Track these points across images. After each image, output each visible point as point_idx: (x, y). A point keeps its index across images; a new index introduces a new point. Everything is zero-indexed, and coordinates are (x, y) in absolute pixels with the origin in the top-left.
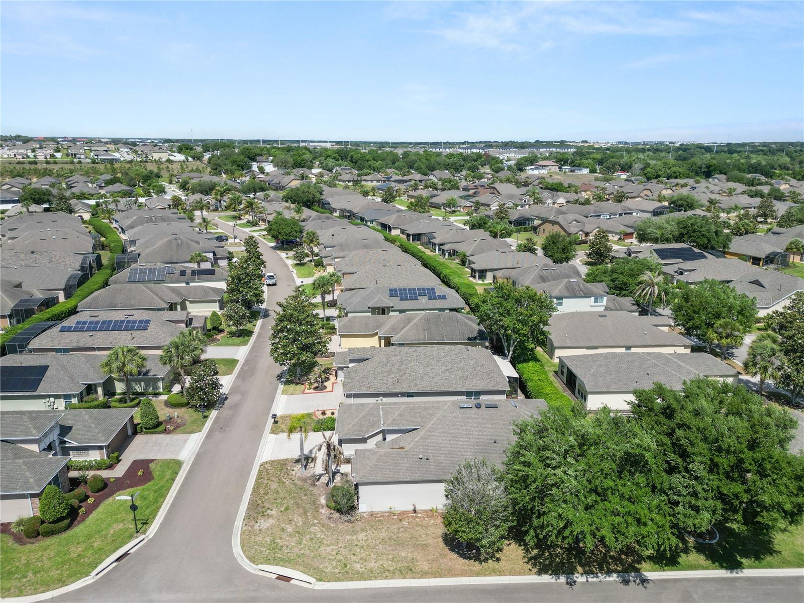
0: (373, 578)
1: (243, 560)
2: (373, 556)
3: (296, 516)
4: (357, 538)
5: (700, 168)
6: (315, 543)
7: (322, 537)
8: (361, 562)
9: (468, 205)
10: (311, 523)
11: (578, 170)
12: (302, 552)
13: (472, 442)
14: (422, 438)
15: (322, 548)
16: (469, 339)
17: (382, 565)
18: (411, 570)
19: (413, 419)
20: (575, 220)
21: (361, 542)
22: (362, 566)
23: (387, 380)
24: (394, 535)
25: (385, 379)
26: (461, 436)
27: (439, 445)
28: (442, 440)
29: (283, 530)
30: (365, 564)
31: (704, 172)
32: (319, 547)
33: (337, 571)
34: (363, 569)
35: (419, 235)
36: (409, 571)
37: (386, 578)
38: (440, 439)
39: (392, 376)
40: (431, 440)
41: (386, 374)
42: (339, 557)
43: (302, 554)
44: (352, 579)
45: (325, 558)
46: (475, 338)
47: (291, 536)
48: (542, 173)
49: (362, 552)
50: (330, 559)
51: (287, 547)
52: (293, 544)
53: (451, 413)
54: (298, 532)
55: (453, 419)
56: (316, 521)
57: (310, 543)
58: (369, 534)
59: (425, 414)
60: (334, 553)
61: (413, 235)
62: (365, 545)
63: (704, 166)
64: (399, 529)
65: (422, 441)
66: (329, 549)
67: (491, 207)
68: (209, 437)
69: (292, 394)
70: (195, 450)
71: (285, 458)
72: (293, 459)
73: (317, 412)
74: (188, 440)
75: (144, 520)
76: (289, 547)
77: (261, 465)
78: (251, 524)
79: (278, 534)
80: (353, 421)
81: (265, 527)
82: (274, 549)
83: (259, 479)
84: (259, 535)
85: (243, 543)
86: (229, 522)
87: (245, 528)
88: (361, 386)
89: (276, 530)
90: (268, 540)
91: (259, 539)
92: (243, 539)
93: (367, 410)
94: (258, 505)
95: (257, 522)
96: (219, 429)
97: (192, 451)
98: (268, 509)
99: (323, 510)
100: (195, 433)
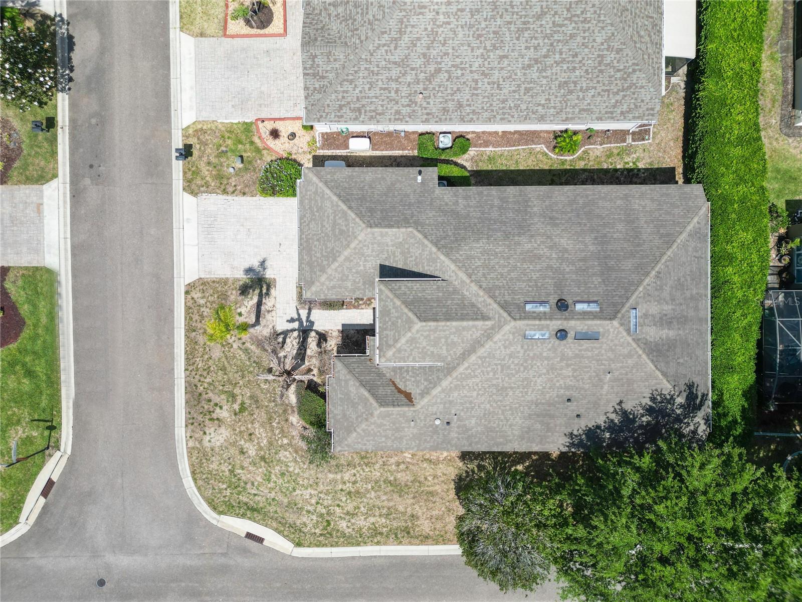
0: (362, 544)
1: (200, 503)
2: (362, 509)
3: (257, 425)
4: (342, 478)
6: (288, 482)
7: (296, 471)
8: (347, 517)
10: (279, 442)
12: (273, 495)
13: (529, 398)
14: (443, 391)
15: (298, 492)
17: (373, 524)
18: (408, 533)
19: (432, 349)
21: (348, 485)
22: (349, 524)
23: (397, 91)
24: (391, 475)
25: (394, 85)
26: (512, 388)
27: (471, 402)
28: (478, 394)
29: (242, 452)
30: (353, 521)
32: (294, 490)
33: (318, 531)
34: (350, 530)
36: (406, 534)
37: (378, 543)
38: (475, 394)
39: (409, 78)
40: (459, 394)
41: (394, 73)
42: (320, 508)
43: (273, 499)
44: (337, 545)
45: (302, 509)
47: (254, 464)
49: (348, 502)
50: (308, 512)
51: (253, 484)
52: (259, 479)
53: (505, 347)
54: (263, 458)
55: (507, 358)
56: (285, 441)
57: (281, 481)
58: (358, 472)
59: (456, 339)
60: (313, 501)
62: (353, 490)
64: (398, 466)
65: (443, 396)
66: (307, 493)
68: (77, 195)
69: (202, 35)
70: (65, 238)
71: (224, 277)
72: (236, 280)
73: (260, 125)
74: (42, 204)
75: (48, 421)
76: (256, 484)
77: (187, 293)
78: (197, 436)
79: (239, 458)
80: (329, 265)
81: (218, 444)
82: (236, 485)
83: (190, 329)
84: (214, 459)
85: (193, 473)
86: (167, 427)
87: (191, 444)
88: (341, 107)
89: (233, 451)
90: (226, 470)
91: (214, 466)
92: (192, 465)
93: (352, 246)
94: (200, 394)
95: (205, 433)
96: (87, 166)
97: (62, 241)
98: (216, 405)
99: (294, 419)
100: (48, 181)
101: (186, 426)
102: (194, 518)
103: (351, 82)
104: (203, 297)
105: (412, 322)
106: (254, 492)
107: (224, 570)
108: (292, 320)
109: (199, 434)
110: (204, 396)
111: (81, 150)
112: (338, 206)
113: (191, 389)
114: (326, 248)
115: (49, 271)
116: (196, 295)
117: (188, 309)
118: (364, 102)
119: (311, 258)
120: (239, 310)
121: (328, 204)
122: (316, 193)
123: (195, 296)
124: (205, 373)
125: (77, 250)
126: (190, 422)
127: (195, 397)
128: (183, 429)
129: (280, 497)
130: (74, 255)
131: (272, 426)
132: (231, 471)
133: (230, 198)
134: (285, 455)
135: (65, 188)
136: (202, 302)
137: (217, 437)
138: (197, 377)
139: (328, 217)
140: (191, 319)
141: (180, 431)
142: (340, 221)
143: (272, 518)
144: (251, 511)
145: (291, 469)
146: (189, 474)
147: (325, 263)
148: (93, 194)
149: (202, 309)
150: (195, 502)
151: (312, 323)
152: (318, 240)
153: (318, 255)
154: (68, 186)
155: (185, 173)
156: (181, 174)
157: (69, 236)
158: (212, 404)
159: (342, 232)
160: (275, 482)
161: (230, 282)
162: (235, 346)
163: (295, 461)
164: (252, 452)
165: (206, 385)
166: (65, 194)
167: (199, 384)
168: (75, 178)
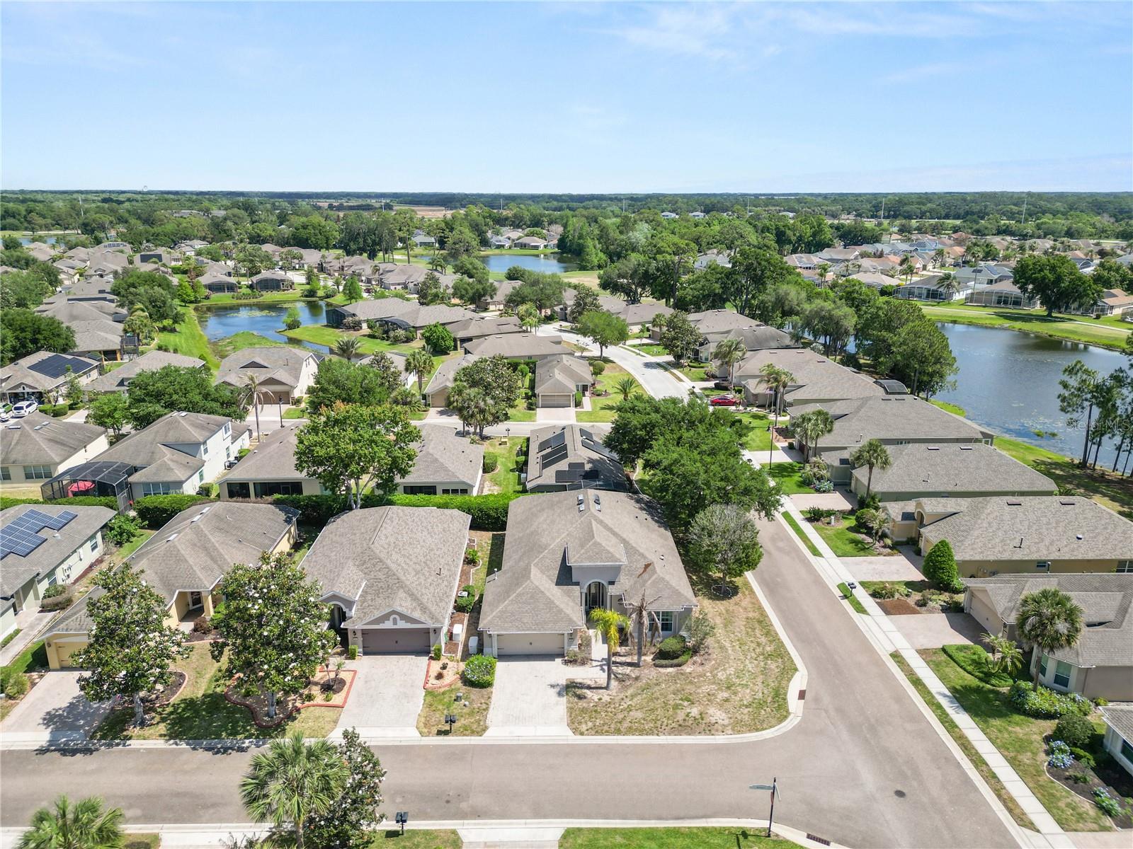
1: (785, 726)
3: (700, 691)
6: (744, 674)
10: (710, 678)
12: (759, 683)
16: (286, 521)
29: (727, 700)
32: (750, 671)
33: (780, 660)
45: (764, 668)
46: (289, 518)
47: (735, 694)
50: (766, 665)
51: (754, 695)
52: (748, 691)
54: (729, 688)
56: (709, 674)
57: (744, 678)
60: (755, 662)
68: (477, 814)
69: (335, 722)
70: (526, 824)
71: (566, 710)
72: (569, 702)
73: (429, 685)
74: (485, 843)
75: (738, 838)
76: (753, 693)
77: (582, 734)
81: (724, 715)
82: (761, 704)
83: (619, 732)
85: (757, 730)
86: (718, 748)
88: (437, 605)
90: (747, 710)
91: (746, 717)
92: (750, 731)
94: (680, 725)
95: (716, 723)
96: (447, 805)
97: (529, 826)
98: (688, 716)
99: (688, 668)
100: (459, 838)
101: (713, 735)
102: (801, 730)
103: (422, 594)
104: (586, 723)
105: (596, 542)
106: (761, 694)
108: (602, 670)
110: (681, 722)
111: (429, 810)
112: (512, 600)
113: (673, 731)
114: (543, 609)
115: (564, 837)
116: (584, 728)
117: (597, 734)
119: (551, 621)
120: (596, 700)
121: (510, 608)
122: (500, 618)
124: (659, 722)
125: (539, 812)
126: (709, 732)
127: (683, 728)
128: (717, 737)
129: (759, 680)
130: (545, 817)
131: (699, 682)
132: (747, 707)
133: (492, 706)
135: (468, 824)
136: (590, 724)
137: (716, 715)
138: (663, 728)
139: (519, 608)
140: (607, 732)
141: (720, 739)
142: (524, 598)
144: (778, 695)
145: (732, 672)
146: (759, 733)
147: (555, 609)
148: (478, 800)
149: (598, 724)
150: (784, 730)
151: (603, 659)
152: (537, 616)
153: (548, 615)
154: (466, 821)
155: (465, 735)
156: (465, 738)
157: (523, 821)
158: (687, 718)
159: (532, 597)
160: (747, 682)
161: (570, 705)
162: (631, 703)
163: (725, 669)
164: (725, 695)
165: (670, 722)
166: (475, 824)
167: (670, 727)
168: (463, 815)
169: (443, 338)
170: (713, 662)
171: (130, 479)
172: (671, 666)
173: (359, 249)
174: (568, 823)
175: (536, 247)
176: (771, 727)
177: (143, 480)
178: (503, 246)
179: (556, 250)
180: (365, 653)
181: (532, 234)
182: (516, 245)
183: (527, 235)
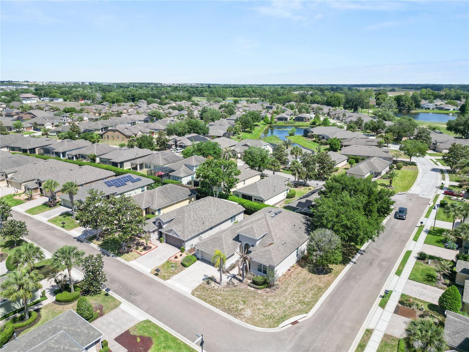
1: (269, 330)
3: (253, 301)
5: (129, 96)
6: (280, 304)
7: (278, 300)
8: (305, 298)
9: (29, 126)
10: (264, 299)
11: (55, 100)
12: (282, 310)
15: (286, 303)
16: (189, 195)
20: (126, 128)
21: (293, 292)
22: (308, 298)
23: (198, 225)
24: (297, 282)
26: (284, 228)
27: (282, 236)
29: (259, 309)
31: (131, 99)
32: (284, 304)
33: (305, 306)
35: (34, 149)
38: (280, 233)
39: (198, 222)
40: (278, 235)
41: (195, 222)
42: (296, 302)
43: (284, 311)
44: (314, 305)
45: (293, 306)
46: (191, 195)
47: (266, 309)
48: (33, 102)
49: (299, 295)
50: (295, 305)
52: (273, 310)
54: (266, 306)
55: (275, 223)
56: (265, 297)
57: (278, 305)
60: (292, 302)
61: (30, 150)
62: (296, 292)
63: (131, 95)
64: (295, 279)
65: (276, 237)
66: (288, 302)
67: (45, 126)
68: (132, 301)
69: (135, 259)
70: (140, 312)
71: (199, 285)
73: (170, 259)
74: (123, 310)
76: (274, 312)
77: (193, 295)
78: (242, 317)
79: (261, 312)
80: (223, 247)
81: (251, 314)
82: (271, 317)
83: (205, 300)
84: (255, 318)
85: (255, 325)
86: (232, 324)
87: (244, 320)
88: (190, 233)
89: (257, 311)
90: (262, 316)
91: (258, 319)
92: (252, 324)
93: (223, 239)
94: (229, 309)
95: (243, 315)
96: (129, 295)
97: (140, 313)
98: (236, 307)
99: (259, 291)
100: (119, 305)
101: (236, 318)
102: (274, 335)
103: (188, 228)
104: (199, 292)
105: (252, 227)
106: (277, 314)
107: (302, 337)
108: (228, 278)
109: (242, 316)
110: (231, 308)
112: (211, 239)
113: (224, 310)
115: (144, 321)
117: (198, 297)
118: (194, 229)
120: (212, 287)
121: (208, 242)
122: (203, 244)
123: (197, 293)
124: (223, 304)
126: (236, 316)
127: (229, 311)
129: (284, 309)
131: (257, 298)
132: (264, 316)
134: (270, 300)
136: (200, 293)
137: (248, 312)
138: (222, 306)
139: (211, 243)
140: (202, 298)
141: (237, 321)
142: (215, 240)
143: (291, 314)
144: (283, 318)
145: (276, 301)
146: (255, 327)
148: (138, 298)
149: (202, 294)
150: (267, 331)
151: (233, 274)
154: (127, 302)
156: (160, 279)
157: (141, 310)
159: (218, 240)
160: (278, 307)
161: (202, 284)
162: (222, 293)
163: (274, 298)
164: (262, 307)
165: (227, 306)
166: (128, 304)
167: (225, 307)
168: (128, 299)
169: (335, 144)
170: (274, 294)
171: (170, 174)
172: (254, 288)
173: (350, 107)
174: (149, 317)
175: (448, 110)
176: (262, 327)
177: (173, 175)
178: (429, 109)
179: (459, 112)
180: (166, 242)
181: (449, 103)
182: (437, 108)
183: (446, 104)
